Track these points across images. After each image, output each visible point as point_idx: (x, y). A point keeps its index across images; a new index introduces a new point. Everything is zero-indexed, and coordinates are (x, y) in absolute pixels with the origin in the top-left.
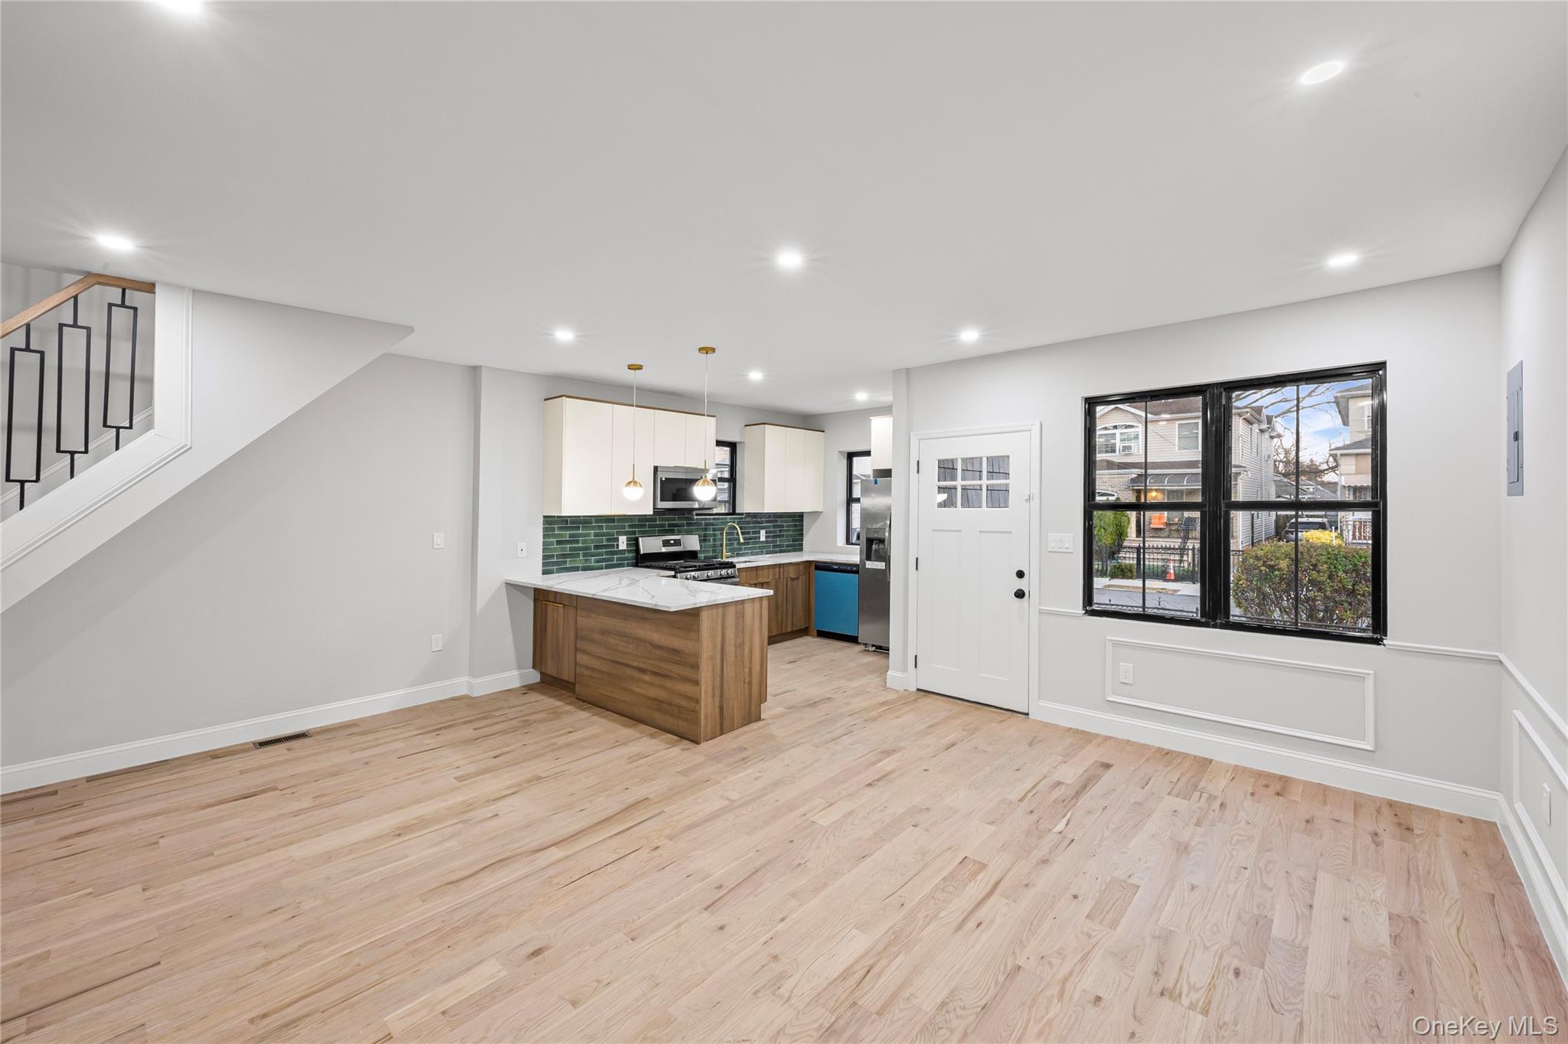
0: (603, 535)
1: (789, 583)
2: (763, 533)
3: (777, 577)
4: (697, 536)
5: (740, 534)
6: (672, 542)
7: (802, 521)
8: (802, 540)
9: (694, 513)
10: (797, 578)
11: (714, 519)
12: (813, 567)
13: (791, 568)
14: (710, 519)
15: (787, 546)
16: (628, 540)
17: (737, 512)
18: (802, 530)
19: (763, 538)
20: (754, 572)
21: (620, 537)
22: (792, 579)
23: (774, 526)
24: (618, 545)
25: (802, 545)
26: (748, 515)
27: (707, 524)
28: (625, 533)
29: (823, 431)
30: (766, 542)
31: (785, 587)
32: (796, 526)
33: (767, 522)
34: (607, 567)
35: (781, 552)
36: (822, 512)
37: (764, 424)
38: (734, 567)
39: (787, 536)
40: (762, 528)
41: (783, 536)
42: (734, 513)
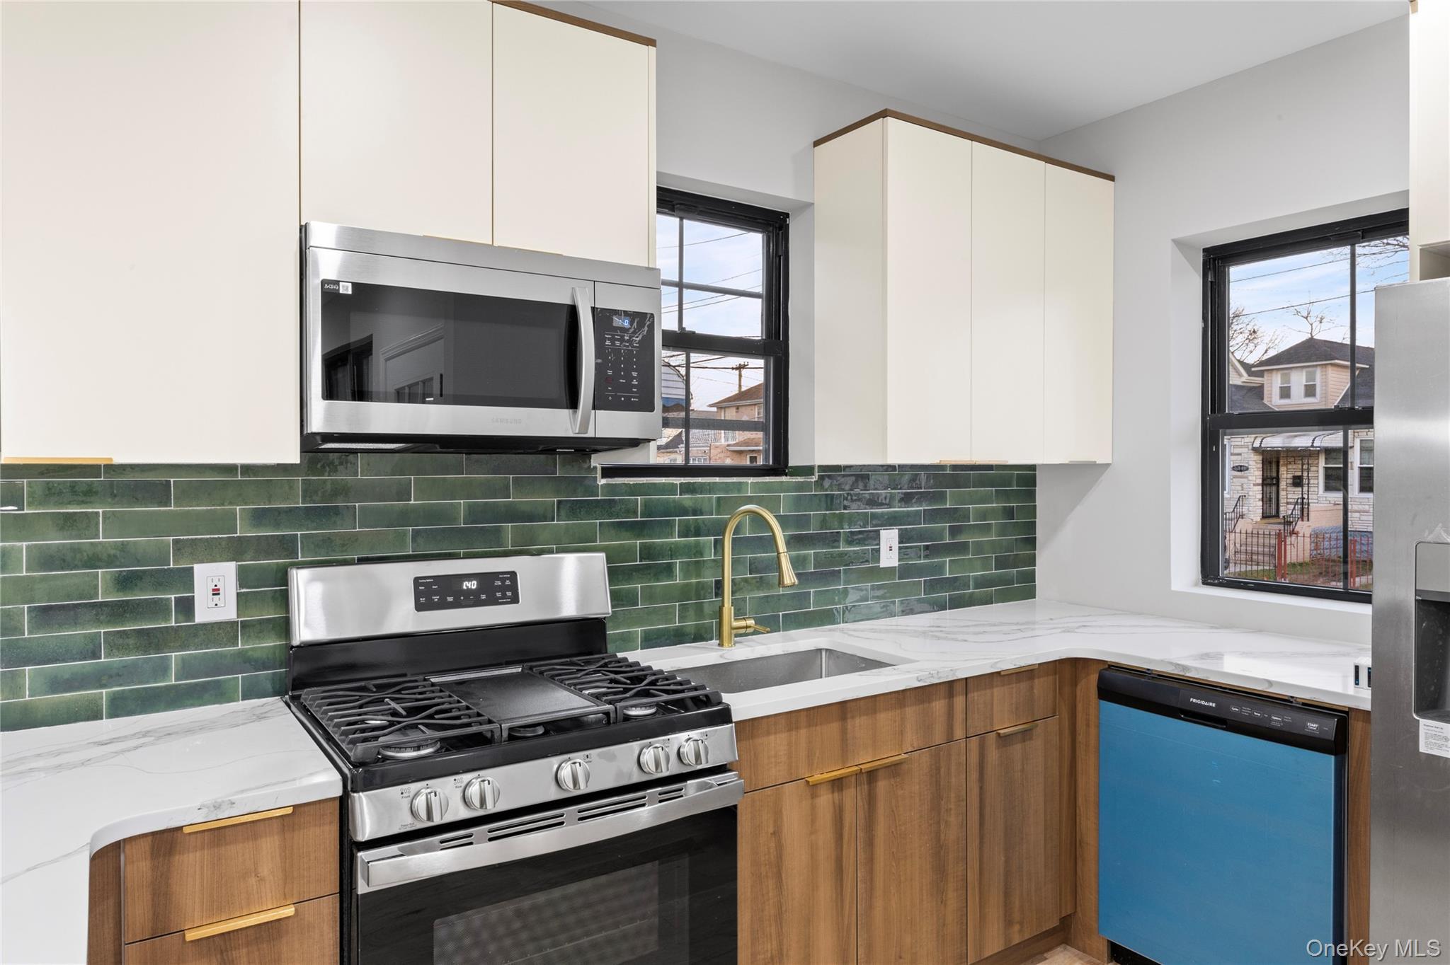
0: (93, 561)
1: (993, 755)
2: (889, 538)
3: (938, 737)
4: (603, 555)
5: (782, 546)
6: (473, 585)
7: (1031, 495)
8: (1032, 561)
9: (598, 461)
10: (1026, 735)
11: (686, 489)
12: (1090, 683)
13: (999, 692)
14: (671, 489)
15: (982, 582)
16: (244, 577)
17: (793, 461)
18: (1032, 526)
19: (889, 557)
20: (833, 728)
21: (198, 568)
22: (1004, 740)
23: (932, 516)
24: (186, 606)
25: (1031, 577)
26: (830, 471)
27: (649, 509)
28: (234, 550)
29: (1112, 178)
30: (904, 571)
31: (974, 776)
32: (1009, 513)
33: (907, 499)
34: (120, 707)
35: (957, 603)
36: (1108, 465)
37: (884, 114)
38: (724, 716)
39: (979, 548)
40: (891, 521)
41: (963, 548)
42: (779, 466)
